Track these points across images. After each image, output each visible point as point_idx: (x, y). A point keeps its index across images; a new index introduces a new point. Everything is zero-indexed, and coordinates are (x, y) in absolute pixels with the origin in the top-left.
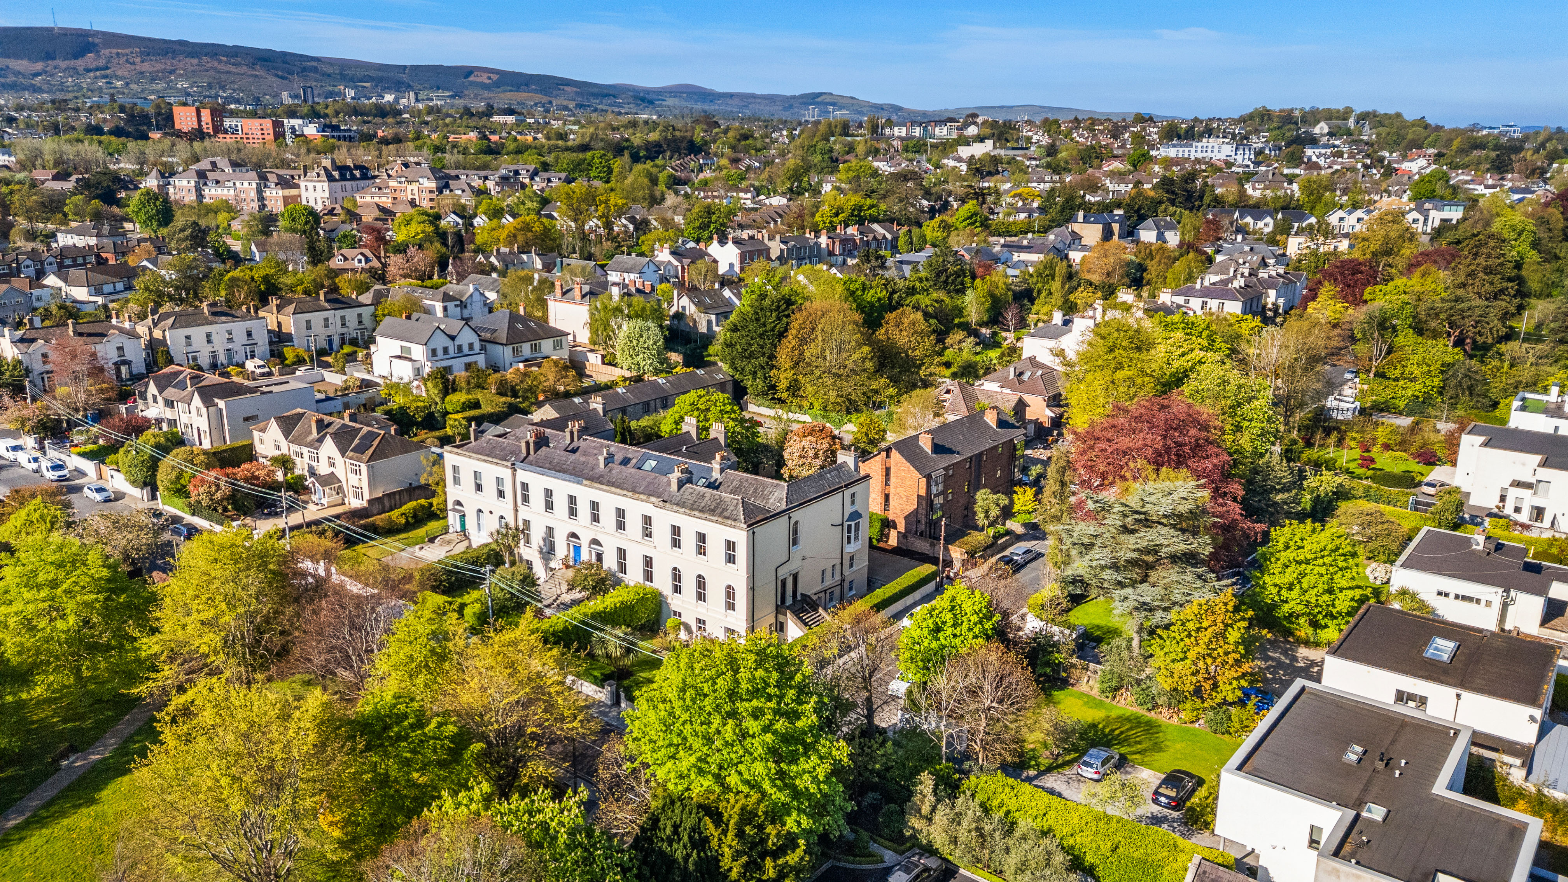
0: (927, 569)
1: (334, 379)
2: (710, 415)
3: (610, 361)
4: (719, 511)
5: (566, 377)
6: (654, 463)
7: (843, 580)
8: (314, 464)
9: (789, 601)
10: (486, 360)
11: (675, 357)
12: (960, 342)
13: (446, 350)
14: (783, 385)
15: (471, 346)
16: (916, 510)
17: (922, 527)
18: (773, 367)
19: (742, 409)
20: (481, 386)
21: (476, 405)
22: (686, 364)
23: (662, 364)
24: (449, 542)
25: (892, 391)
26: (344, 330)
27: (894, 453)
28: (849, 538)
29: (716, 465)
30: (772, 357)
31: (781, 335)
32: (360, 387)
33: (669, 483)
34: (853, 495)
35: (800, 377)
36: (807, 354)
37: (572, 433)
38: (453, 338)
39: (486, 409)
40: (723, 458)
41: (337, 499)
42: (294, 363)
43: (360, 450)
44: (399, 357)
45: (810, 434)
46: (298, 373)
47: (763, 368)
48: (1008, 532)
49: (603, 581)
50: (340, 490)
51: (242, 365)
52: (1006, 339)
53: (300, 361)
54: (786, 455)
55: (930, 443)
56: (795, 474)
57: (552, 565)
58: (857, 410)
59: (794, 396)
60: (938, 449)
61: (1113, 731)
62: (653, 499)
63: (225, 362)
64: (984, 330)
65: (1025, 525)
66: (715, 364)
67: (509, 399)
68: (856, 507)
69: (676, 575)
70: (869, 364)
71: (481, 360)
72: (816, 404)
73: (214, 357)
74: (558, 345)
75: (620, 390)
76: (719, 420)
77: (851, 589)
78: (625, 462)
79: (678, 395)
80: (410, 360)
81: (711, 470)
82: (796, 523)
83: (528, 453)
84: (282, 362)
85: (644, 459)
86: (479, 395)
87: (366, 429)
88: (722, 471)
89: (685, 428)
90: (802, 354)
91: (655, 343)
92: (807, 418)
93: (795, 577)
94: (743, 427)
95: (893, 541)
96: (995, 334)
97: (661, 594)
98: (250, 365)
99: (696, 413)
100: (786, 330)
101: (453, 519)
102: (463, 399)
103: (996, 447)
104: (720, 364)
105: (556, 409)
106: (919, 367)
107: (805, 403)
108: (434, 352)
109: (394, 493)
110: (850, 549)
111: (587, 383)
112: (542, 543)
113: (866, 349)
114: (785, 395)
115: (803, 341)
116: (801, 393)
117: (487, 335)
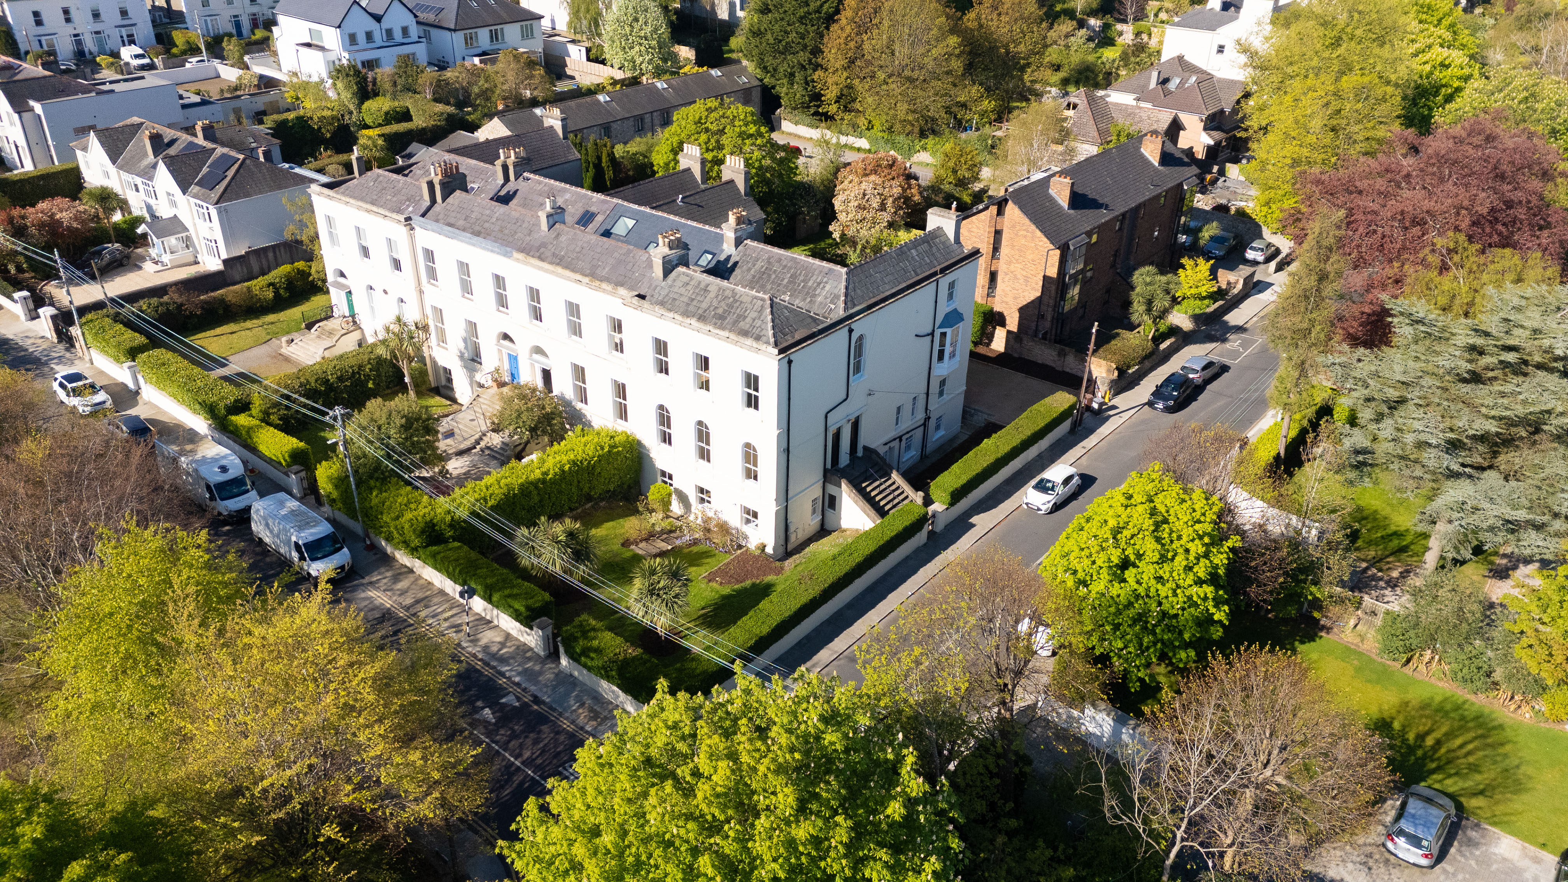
0: (1061, 400)
1: (229, 74)
2: (725, 140)
3: (595, 57)
4: (730, 319)
5: (531, 77)
6: (631, 223)
7: (928, 418)
8: (152, 202)
9: (844, 459)
10: (430, 53)
11: (686, 53)
12: (1067, 36)
13: (369, 36)
14: (831, 94)
15: (405, 31)
16: (1039, 300)
17: (1047, 324)
18: (817, 67)
19: (772, 129)
20: (410, 89)
21: (406, 116)
22: (699, 62)
23: (665, 60)
24: (331, 333)
25: (987, 104)
26: (255, 9)
27: (1011, 209)
28: (941, 354)
29: (728, 230)
30: (817, 51)
31: (830, 19)
32: (258, 86)
33: (650, 264)
34: (952, 285)
35: (856, 82)
36: (867, 46)
37: (505, 168)
38: (378, 18)
39: (419, 121)
40: (739, 221)
41: (185, 255)
42: (184, 53)
43: (208, 184)
44: (308, 45)
45: (875, 172)
46: (188, 65)
47: (803, 67)
48: (1173, 331)
49: (548, 418)
50: (188, 243)
51: (116, 55)
52: (1121, 34)
53: (194, 50)
54: (837, 203)
55: (1067, 193)
56: (850, 233)
57: (479, 377)
58: (934, 132)
59: (846, 109)
60: (1078, 200)
61: (1421, 737)
62: (622, 291)
63: (95, 49)
64: (1092, 22)
65: (1196, 318)
66: (738, 62)
67: (450, 109)
68: (956, 304)
69: (664, 418)
70: (957, 65)
71: (421, 51)
72: (877, 123)
73: (79, 43)
74: (527, 34)
75: (601, 98)
76: (738, 150)
77: (938, 427)
78: (586, 219)
79: (677, 107)
80: (322, 49)
81: (720, 238)
82: (861, 338)
83: (433, 201)
84: (168, 51)
85: (616, 215)
86: (407, 102)
87: (220, 150)
88: (738, 242)
89: (684, 162)
90: (859, 47)
91: (655, 30)
92: (863, 143)
93: (856, 426)
94: (773, 159)
95: (999, 343)
96: (1106, 27)
97: (639, 443)
98: (127, 53)
99: (703, 137)
100: (837, 12)
101: (336, 297)
102: (386, 108)
103: (1158, 196)
104: (745, 63)
105: (508, 125)
106: (1023, 69)
107: (862, 122)
108: (352, 39)
109: (265, 249)
110: (941, 370)
111: (562, 86)
112: (462, 345)
113: (953, 40)
114: (833, 109)
115: (862, 28)
116: (857, 106)
117: (430, 17)
